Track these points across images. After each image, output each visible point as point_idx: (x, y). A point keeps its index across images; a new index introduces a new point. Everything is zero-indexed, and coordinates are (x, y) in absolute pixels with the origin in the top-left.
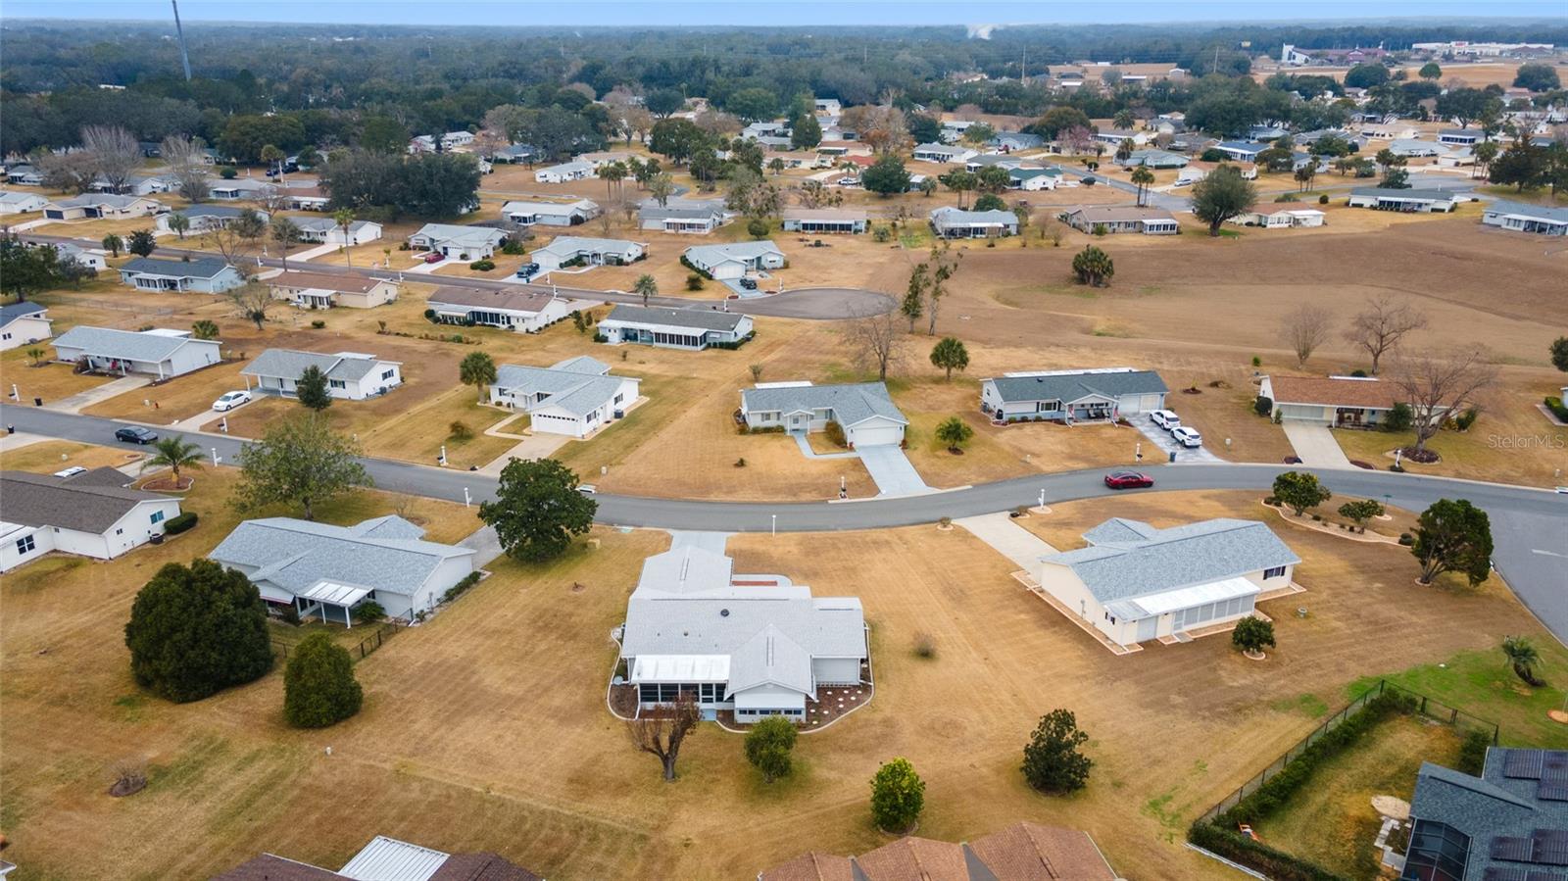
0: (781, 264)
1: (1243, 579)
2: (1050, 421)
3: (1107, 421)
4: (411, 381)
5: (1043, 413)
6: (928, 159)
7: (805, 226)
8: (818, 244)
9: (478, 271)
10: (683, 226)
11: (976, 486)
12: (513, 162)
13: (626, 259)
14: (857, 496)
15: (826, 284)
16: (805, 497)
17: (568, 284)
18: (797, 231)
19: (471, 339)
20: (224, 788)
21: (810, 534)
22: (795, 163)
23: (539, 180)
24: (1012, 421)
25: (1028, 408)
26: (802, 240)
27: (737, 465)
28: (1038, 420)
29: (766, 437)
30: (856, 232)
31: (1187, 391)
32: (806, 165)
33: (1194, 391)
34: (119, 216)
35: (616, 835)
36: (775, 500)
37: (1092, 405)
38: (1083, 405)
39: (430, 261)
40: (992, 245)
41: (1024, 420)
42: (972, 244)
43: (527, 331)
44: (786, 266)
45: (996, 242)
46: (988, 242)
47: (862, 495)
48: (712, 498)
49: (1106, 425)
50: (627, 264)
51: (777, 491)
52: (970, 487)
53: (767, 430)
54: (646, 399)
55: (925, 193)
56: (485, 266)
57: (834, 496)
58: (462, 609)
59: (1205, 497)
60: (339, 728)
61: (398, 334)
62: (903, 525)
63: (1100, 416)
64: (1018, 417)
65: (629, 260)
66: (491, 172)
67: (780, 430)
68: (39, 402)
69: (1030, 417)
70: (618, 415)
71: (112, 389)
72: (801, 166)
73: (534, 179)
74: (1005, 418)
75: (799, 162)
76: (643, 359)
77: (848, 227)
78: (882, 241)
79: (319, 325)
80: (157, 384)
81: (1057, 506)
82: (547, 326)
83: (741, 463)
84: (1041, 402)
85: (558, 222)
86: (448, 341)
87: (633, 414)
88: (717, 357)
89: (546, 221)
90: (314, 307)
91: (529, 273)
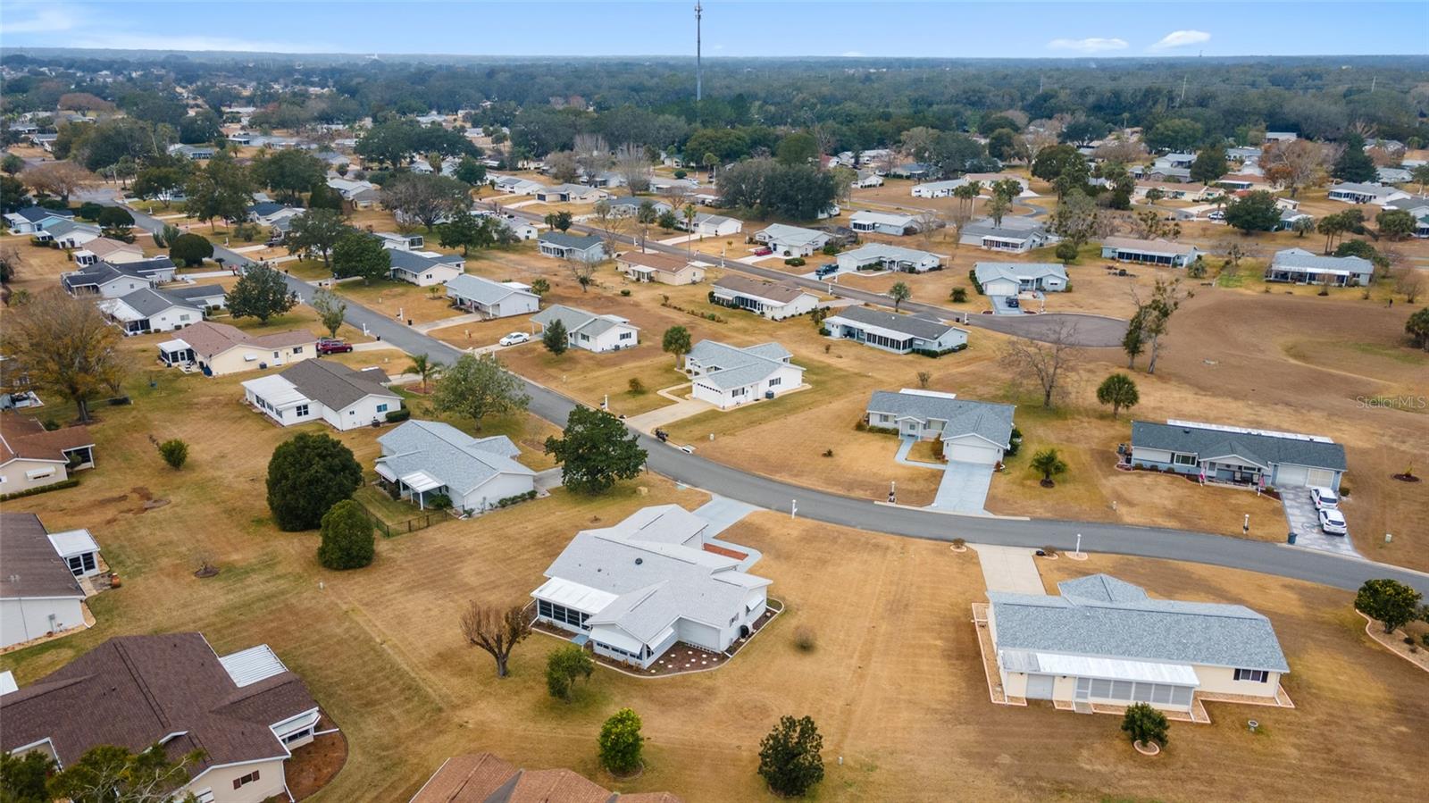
0: (1064, 287)
1: (1191, 668)
2: (1183, 475)
3: (1250, 487)
4: (645, 344)
5: (1177, 466)
6: (1344, 199)
7: (1122, 255)
8: (1123, 273)
9: (789, 266)
10: (998, 244)
11: (1035, 520)
12: (908, 178)
13: (918, 267)
14: (903, 503)
15: (1096, 311)
16: (858, 493)
17: (851, 284)
18: (1113, 258)
19: (722, 318)
20: (249, 590)
21: (825, 524)
22: (1177, 195)
23: (914, 194)
24: (1139, 467)
25: (1161, 457)
26: (1110, 268)
27: (825, 455)
28: (1170, 471)
29: (878, 436)
30: (1175, 265)
31: (1398, 477)
32: (1188, 197)
33: (1408, 478)
34: (578, 201)
35: (425, 700)
36: (829, 490)
37: (1240, 467)
38: (1228, 466)
39: (759, 254)
40: (1324, 294)
41: (1154, 469)
42: (1300, 290)
43: (773, 318)
44: (1068, 290)
45: (1330, 290)
46: (1320, 290)
47: (910, 503)
48: (777, 477)
49: (1248, 492)
50: (919, 273)
51: (837, 483)
52: (1028, 519)
53: (883, 431)
54: (808, 386)
55: (1298, 233)
56: (797, 263)
57: (881, 498)
58: (503, 517)
59: (1285, 586)
60: (345, 573)
61: (675, 308)
62: (921, 538)
63: (1246, 480)
64: (1148, 465)
65: (921, 269)
66: (882, 185)
67: (896, 432)
68: (410, 323)
69: (1161, 466)
70: (769, 395)
71: (460, 320)
72: (1184, 198)
73: (910, 194)
74: (1133, 463)
75: (1182, 194)
76: (841, 354)
77: (1167, 260)
78: (1196, 277)
79: (626, 294)
80: (485, 320)
81: (1095, 557)
82: (793, 316)
83: (829, 454)
84: (1177, 453)
85: (892, 231)
86: (705, 318)
87: (783, 398)
88: (911, 361)
89: (883, 230)
90: (638, 280)
91: (826, 272)
